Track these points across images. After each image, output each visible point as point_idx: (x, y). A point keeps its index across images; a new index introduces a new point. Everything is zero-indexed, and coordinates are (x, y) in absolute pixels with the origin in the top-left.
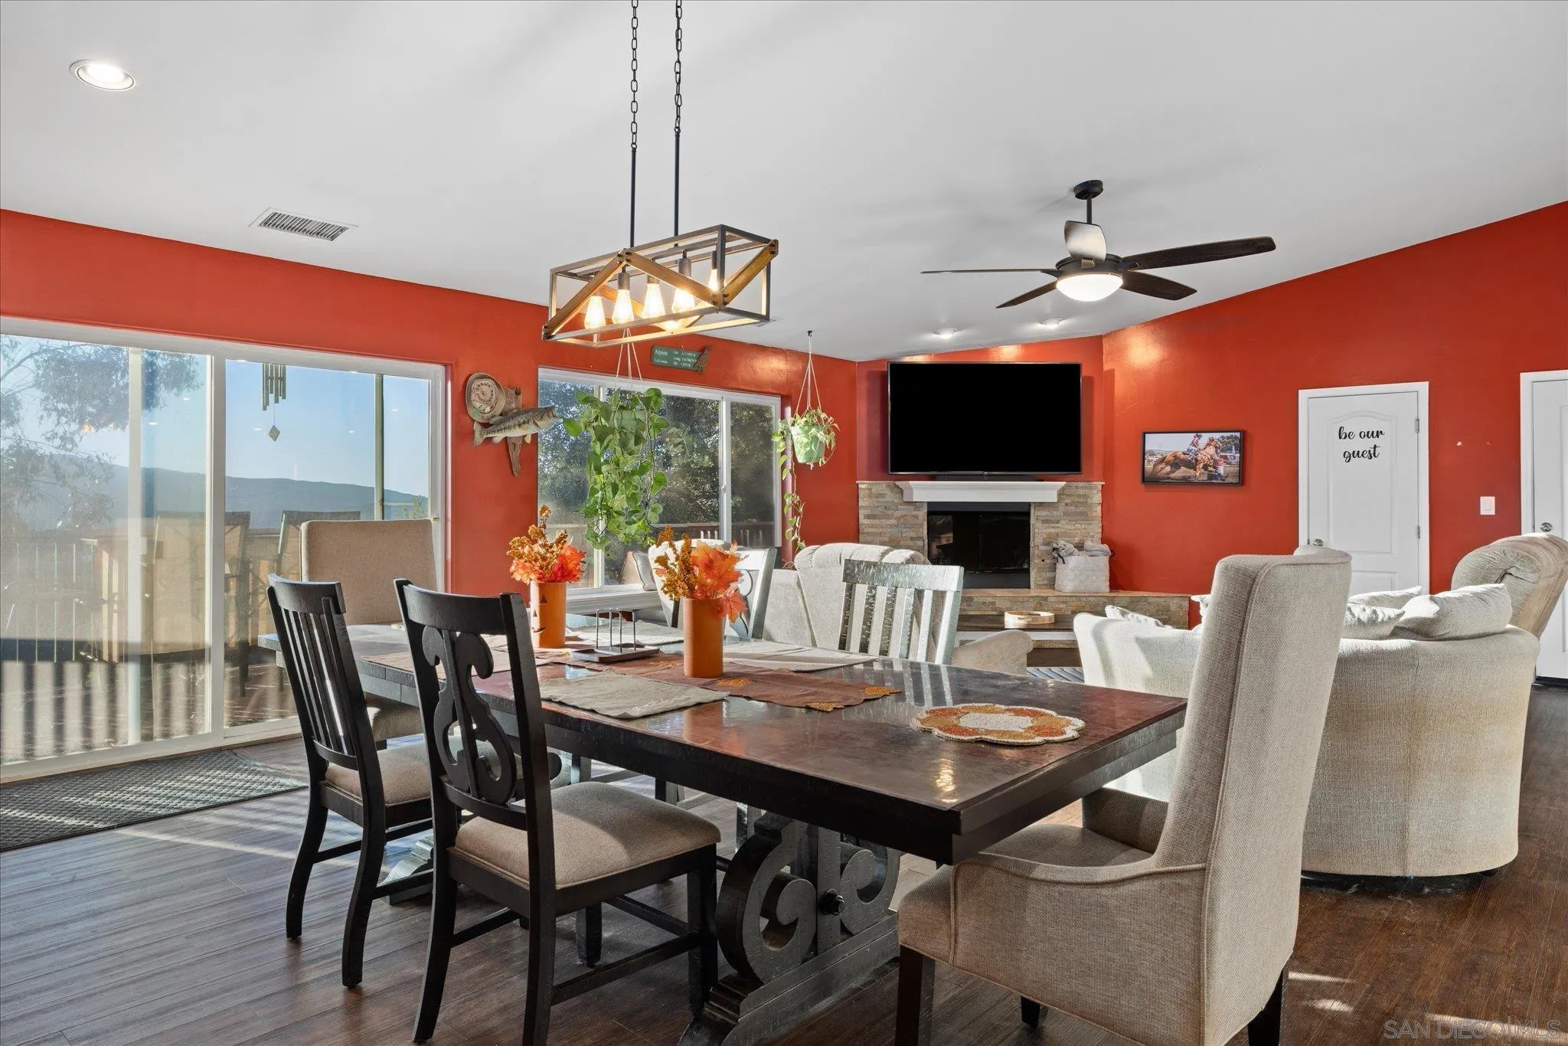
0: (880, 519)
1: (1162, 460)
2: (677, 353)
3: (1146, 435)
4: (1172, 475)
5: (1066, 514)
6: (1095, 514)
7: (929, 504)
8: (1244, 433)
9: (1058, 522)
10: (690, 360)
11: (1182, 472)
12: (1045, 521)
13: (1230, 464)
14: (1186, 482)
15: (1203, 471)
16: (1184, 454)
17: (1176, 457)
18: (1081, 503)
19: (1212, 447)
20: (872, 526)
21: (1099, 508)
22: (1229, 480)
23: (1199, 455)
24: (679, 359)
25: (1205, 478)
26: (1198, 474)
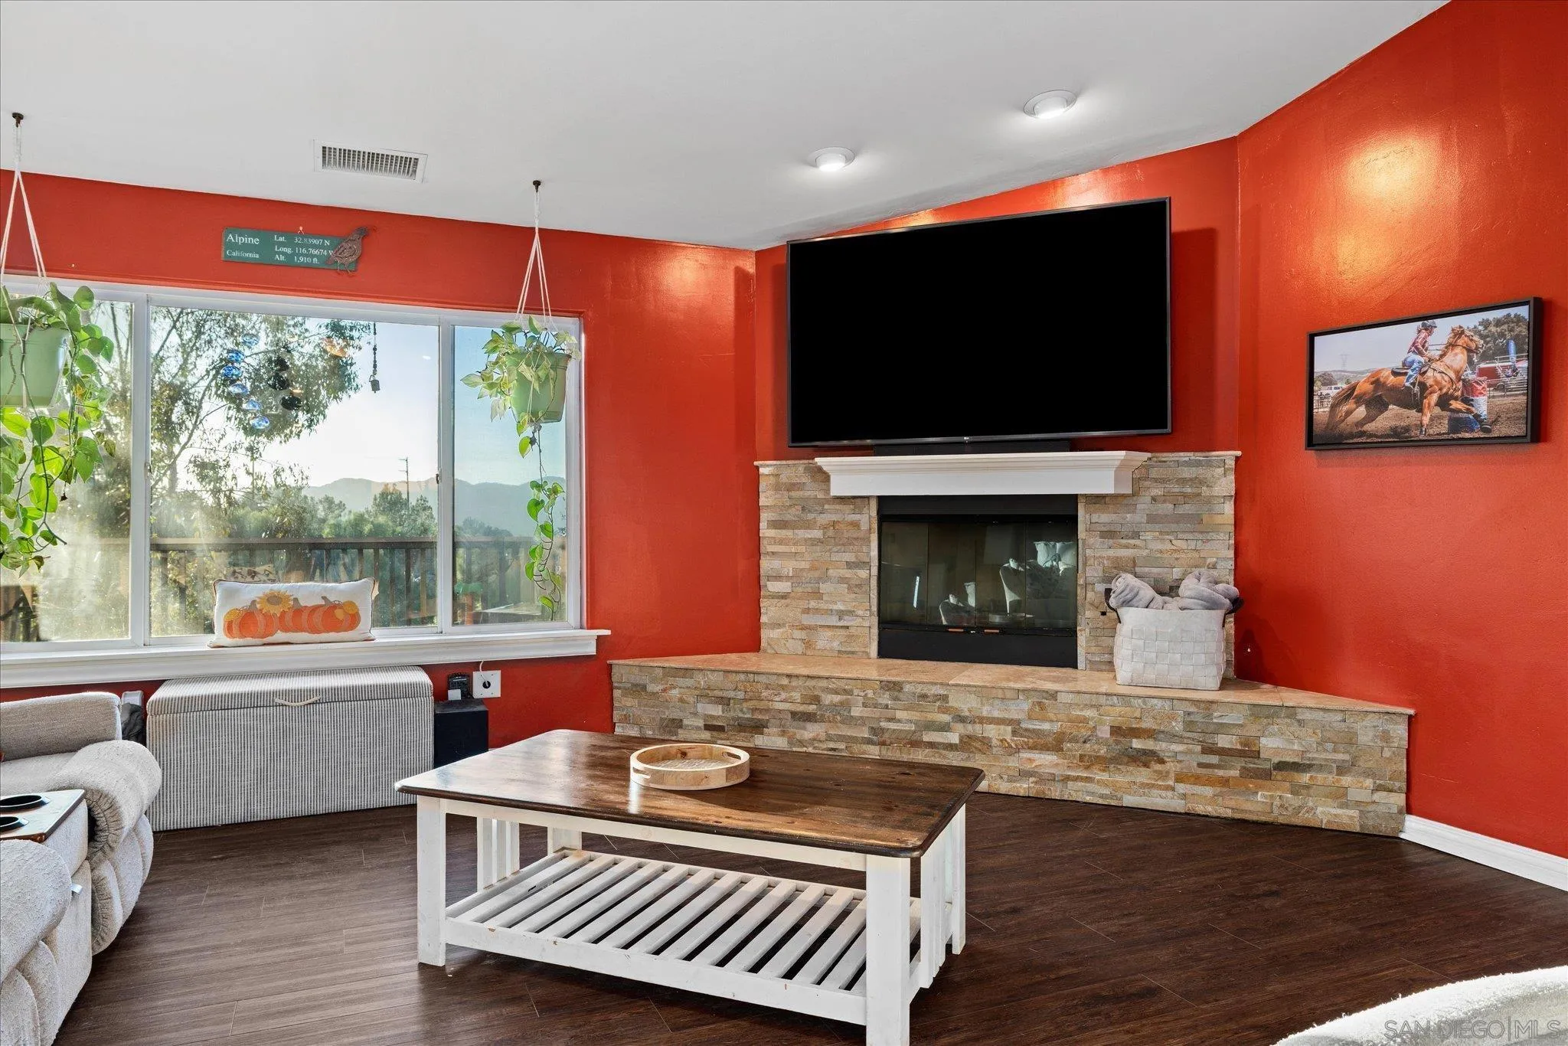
0: (793, 528)
1: (1349, 394)
2: (282, 239)
3: (1317, 339)
4: (1369, 427)
5: (1152, 519)
6: (1219, 519)
7: (882, 500)
8: (1542, 311)
9: (1136, 535)
10: (316, 252)
11: (1392, 417)
12: (1109, 534)
13: (1503, 388)
14: (1400, 439)
15: (1437, 410)
16: (1395, 373)
17: (1377, 383)
18: (1185, 495)
19: (1458, 350)
20: (781, 542)
21: (1229, 508)
22: (1501, 430)
23: (1430, 373)
24: (289, 251)
25: (1444, 427)
26: (1426, 420)
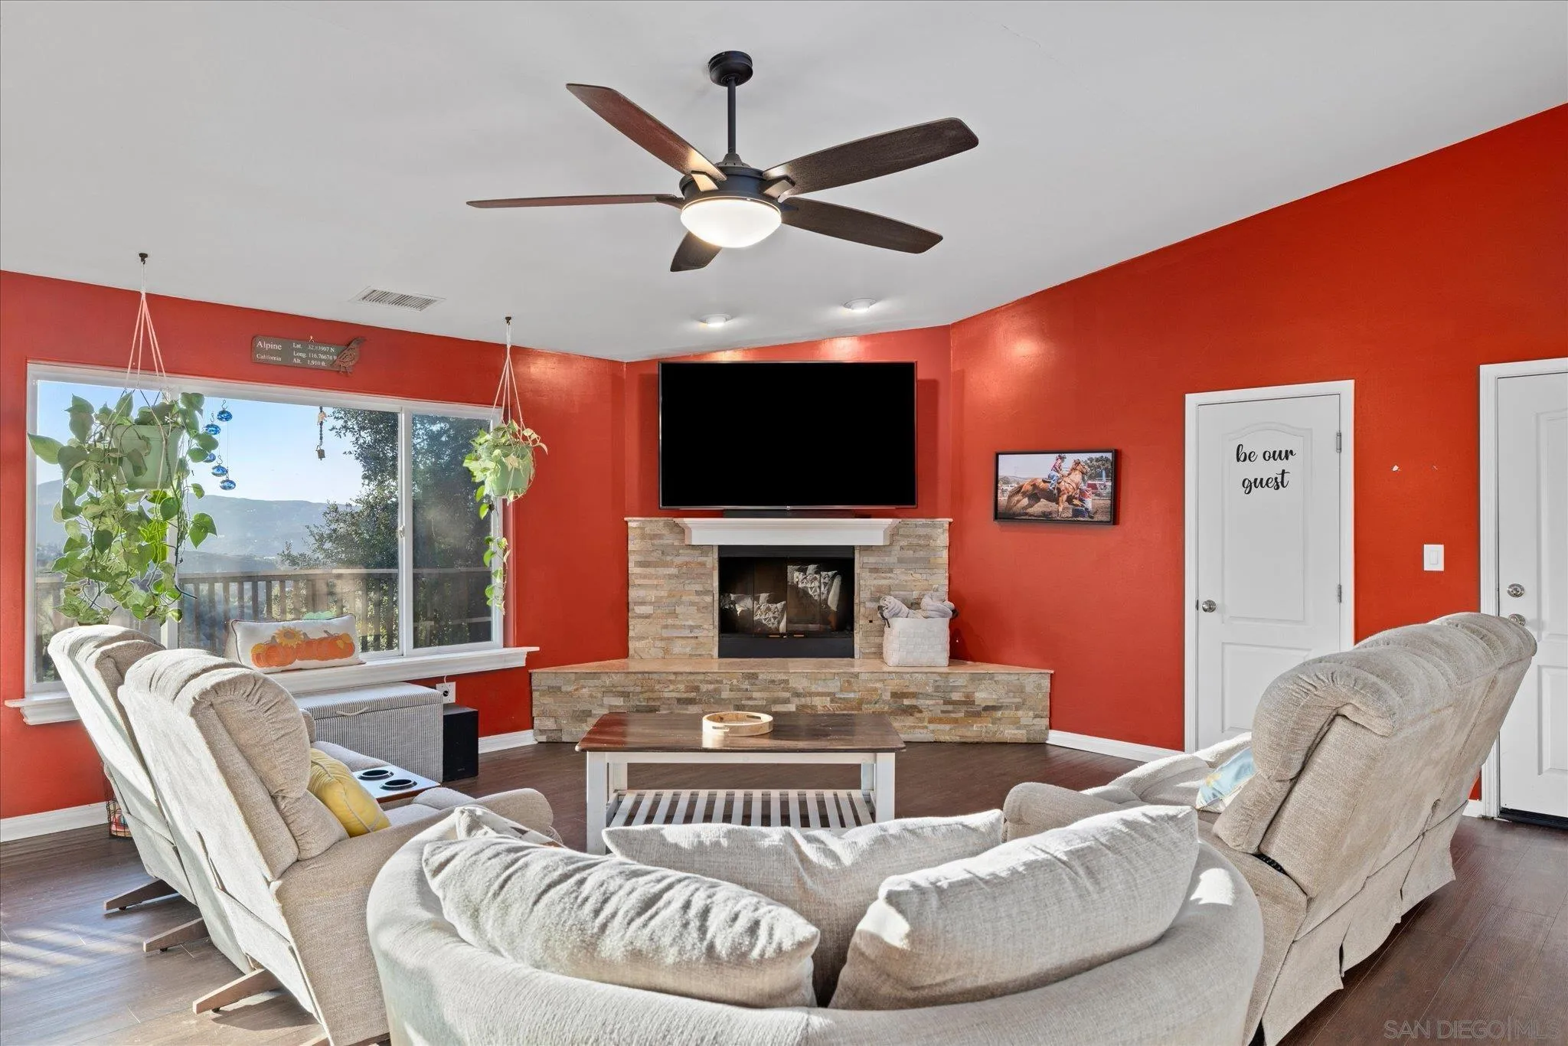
0: (655, 567)
1: (1019, 490)
2: (299, 346)
3: (1000, 456)
4: (1030, 510)
5: (901, 561)
6: (940, 561)
7: (721, 548)
8: (1117, 454)
9: (891, 571)
10: (324, 357)
11: (1043, 506)
12: (875, 570)
13: (1099, 495)
14: (1046, 518)
15: (1066, 504)
16: (1044, 482)
17: (1034, 486)
18: (919, 545)
19: (1077, 472)
20: (645, 577)
21: (945, 554)
22: (1098, 517)
23: (1063, 483)
24: (303, 355)
25: (1069, 514)
26: (1061, 509)
